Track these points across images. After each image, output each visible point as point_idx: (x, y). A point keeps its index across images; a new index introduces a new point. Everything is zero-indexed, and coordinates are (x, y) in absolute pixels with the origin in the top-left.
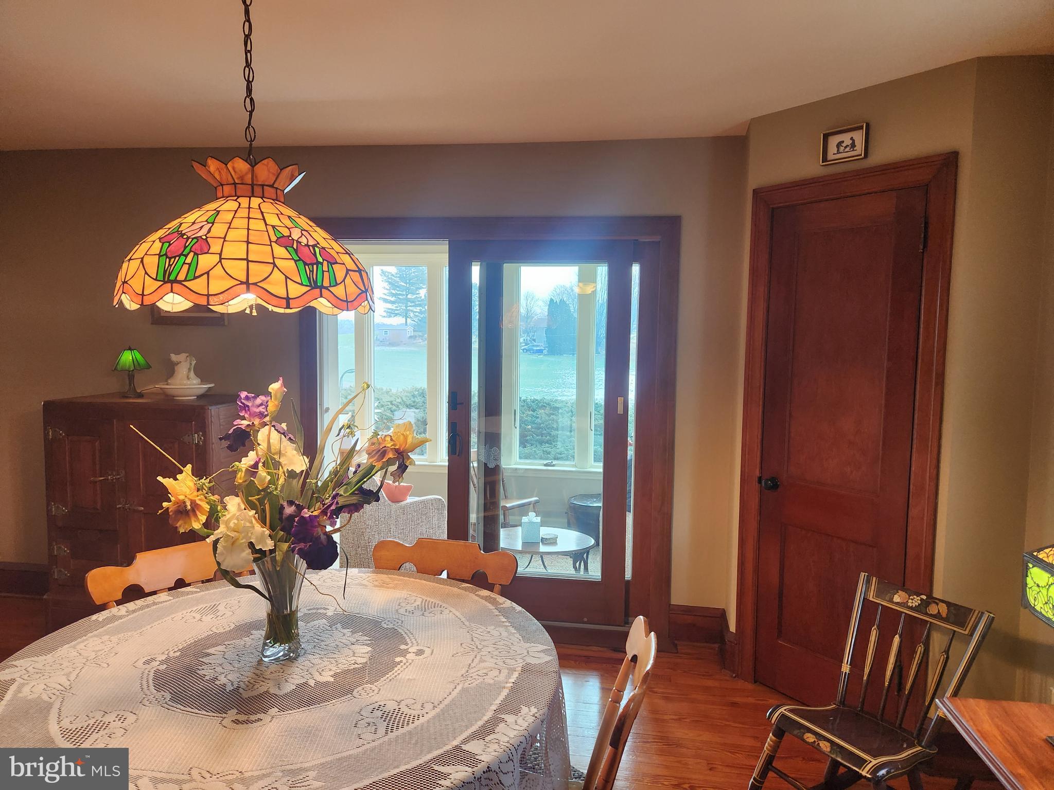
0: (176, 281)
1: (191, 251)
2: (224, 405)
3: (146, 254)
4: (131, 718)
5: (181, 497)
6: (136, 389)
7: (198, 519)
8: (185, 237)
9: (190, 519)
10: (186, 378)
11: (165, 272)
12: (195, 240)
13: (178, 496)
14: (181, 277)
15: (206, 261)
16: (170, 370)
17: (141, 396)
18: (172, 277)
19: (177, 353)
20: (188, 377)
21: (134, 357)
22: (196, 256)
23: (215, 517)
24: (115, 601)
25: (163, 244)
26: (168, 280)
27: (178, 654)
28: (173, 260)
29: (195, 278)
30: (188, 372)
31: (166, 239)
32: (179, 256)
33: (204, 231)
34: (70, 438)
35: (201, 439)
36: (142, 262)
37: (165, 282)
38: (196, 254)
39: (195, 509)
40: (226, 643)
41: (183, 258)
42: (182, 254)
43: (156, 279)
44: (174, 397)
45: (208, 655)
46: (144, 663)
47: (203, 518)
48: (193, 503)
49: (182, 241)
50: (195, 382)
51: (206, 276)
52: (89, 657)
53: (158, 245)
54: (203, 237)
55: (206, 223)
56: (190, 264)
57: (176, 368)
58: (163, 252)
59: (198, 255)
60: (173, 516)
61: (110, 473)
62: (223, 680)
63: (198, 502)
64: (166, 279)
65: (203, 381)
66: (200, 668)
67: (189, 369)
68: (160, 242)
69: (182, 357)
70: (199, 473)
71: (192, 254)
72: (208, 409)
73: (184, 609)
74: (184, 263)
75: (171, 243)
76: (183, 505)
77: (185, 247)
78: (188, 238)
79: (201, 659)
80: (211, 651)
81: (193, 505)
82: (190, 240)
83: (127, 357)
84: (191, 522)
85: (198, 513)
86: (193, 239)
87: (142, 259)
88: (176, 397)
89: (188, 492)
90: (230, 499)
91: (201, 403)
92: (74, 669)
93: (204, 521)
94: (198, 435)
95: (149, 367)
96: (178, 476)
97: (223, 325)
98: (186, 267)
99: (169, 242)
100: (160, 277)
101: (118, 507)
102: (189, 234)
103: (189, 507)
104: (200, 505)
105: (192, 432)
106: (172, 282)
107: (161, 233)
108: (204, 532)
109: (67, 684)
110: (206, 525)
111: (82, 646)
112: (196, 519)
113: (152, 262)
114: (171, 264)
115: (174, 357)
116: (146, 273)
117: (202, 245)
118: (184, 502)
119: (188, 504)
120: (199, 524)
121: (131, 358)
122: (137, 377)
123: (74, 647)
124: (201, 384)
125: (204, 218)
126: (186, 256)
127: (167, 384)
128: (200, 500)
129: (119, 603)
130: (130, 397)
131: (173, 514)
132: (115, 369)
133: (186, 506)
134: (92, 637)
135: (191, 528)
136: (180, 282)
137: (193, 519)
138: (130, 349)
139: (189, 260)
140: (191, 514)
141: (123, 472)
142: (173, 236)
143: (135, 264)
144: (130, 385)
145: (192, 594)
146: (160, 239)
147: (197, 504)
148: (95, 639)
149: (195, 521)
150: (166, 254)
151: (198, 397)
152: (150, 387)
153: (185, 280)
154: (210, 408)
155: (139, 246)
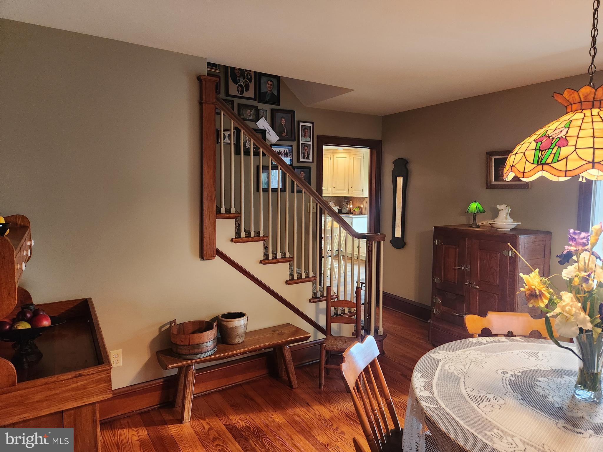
0: (546, 164)
1: (556, 146)
2: (527, 236)
3: (526, 150)
4: (502, 402)
5: (533, 287)
6: (477, 223)
7: (543, 302)
8: (551, 138)
9: (538, 301)
10: (505, 218)
11: (539, 159)
12: (558, 139)
13: (532, 286)
14: (549, 161)
15: (565, 151)
16: (496, 214)
17: (479, 227)
18: (543, 162)
19: (500, 205)
20: (506, 218)
21: (477, 207)
22: (559, 148)
23: (552, 302)
24: (478, 334)
25: (537, 143)
26: (540, 163)
27: (520, 374)
28: (544, 152)
29: (558, 161)
30: (507, 215)
31: (538, 141)
32: (548, 149)
33: (564, 133)
34: (445, 245)
35: (513, 253)
36: (524, 154)
37: (538, 165)
38: (559, 147)
39: (541, 295)
40: (548, 377)
41: (550, 150)
42: (550, 148)
43: (533, 163)
44: (497, 228)
45: (539, 381)
46: (502, 373)
47: (546, 302)
48: (540, 291)
49: (549, 141)
50: (510, 221)
51: (565, 159)
52: (473, 359)
53: (534, 144)
54: (563, 137)
55: (564, 128)
56: (555, 154)
57: (499, 212)
58: (538, 148)
59: (560, 147)
60: (528, 297)
61: (463, 265)
62: (550, 399)
63: (543, 291)
64: (539, 163)
65: (514, 220)
66: (535, 387)
67: (507, 213)
68: (535, 142)
69: (503, 207)
70: (542, 274)
71: (556, 148)
72: (519, 237)
73: (518, 350)
74: (551, 153)
75: (542, 142)
76: (534, 291)
77: (552, 144)
78: (553, 138)
79: (534, 382)
80: (540, 379)
81: (540, 293)
82: (555, 139)
83: (474, 207)
84: (539, 302)
85: (543, 298)
86: (557, 138)
87: (524, 152)
88: (498, 229)
89: (537, 284)
90: (564, 293)
91: (512, 233)
92: (467, 364)
93: (547, 303)
94: (512, 251)
95: (484, 212)
96: (530, 274)
97: (528, 188)
98: (552, 155)
99: (541, 142)
100: (536, 162)
101: (466, 284)
102: (554, 136)
103: (538, 294)
104: (544, 293)
105: (508, 249)
106: (543, 164)
107: (534, 137)
108: (545, 310)
109: (465, 370)
110: (547, 306)
111: (467, 353)
112: (541, 301)
113: (530, 155)
114: (543, 154)
115: (499, 207)
116: (527, 160)
117: (563, 142)
118: (535, 290)
119: (537, 291)
120: (543, 305)
121: (475, 207)
122: (478, 217)
123: (464, 352)
124: (513, 223)
125: (562, 125)
126: (553, 149)
127: (494, 221)
128: (544, 290)
129: (480, 335)
130: (474, 227)
131: (528, 295)
132: (466, 213)
133: (536, 293)
134: (471, 349)
135: (539, 305)
136: (548, 164)
137: (540, 301)
138: (475, 202)
139: (554, 151)
140: (539, 297)
141: (469, 266)
142: (544, 138)
143: (519, 156)
144: (474, 220)
145: (520, 342)
146: (535, 141)
147: (542, 293)
148: (474, 351)
149: (541, 302)
150: (539, 149)
151: (510, 229)
152: (483, 222)
153: (552, 163)
154: (520, 237)
155: (521, 146)
